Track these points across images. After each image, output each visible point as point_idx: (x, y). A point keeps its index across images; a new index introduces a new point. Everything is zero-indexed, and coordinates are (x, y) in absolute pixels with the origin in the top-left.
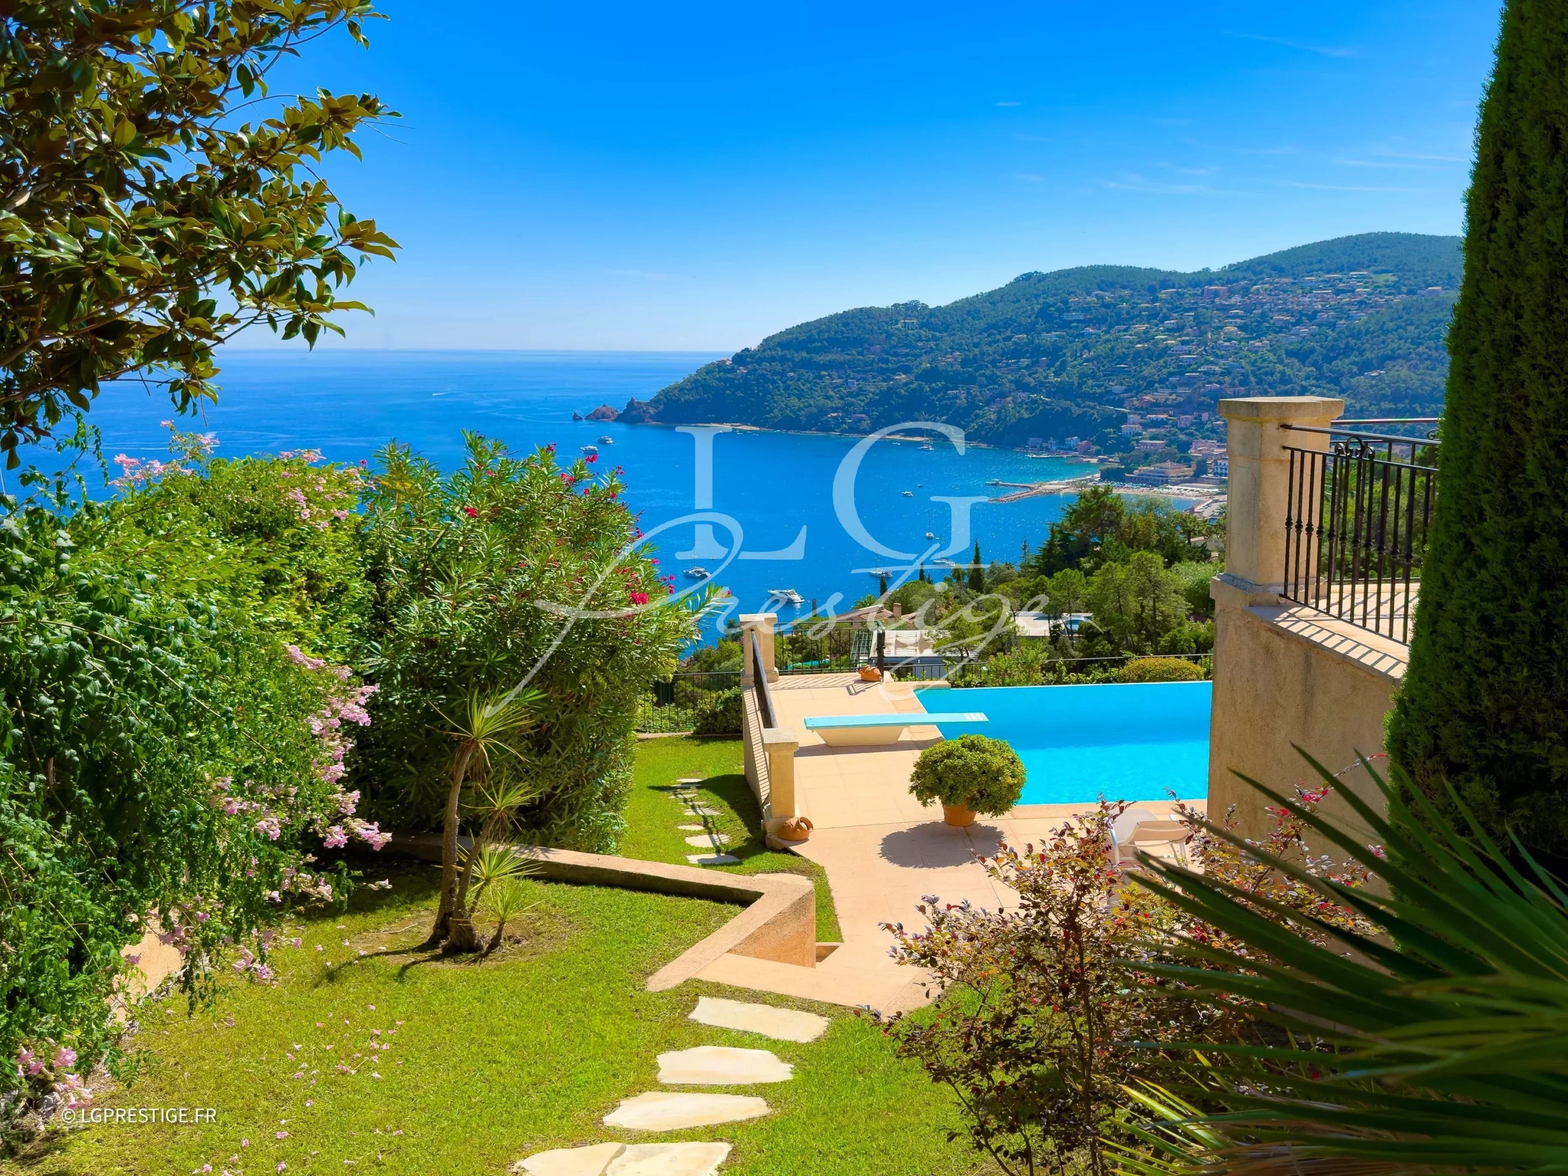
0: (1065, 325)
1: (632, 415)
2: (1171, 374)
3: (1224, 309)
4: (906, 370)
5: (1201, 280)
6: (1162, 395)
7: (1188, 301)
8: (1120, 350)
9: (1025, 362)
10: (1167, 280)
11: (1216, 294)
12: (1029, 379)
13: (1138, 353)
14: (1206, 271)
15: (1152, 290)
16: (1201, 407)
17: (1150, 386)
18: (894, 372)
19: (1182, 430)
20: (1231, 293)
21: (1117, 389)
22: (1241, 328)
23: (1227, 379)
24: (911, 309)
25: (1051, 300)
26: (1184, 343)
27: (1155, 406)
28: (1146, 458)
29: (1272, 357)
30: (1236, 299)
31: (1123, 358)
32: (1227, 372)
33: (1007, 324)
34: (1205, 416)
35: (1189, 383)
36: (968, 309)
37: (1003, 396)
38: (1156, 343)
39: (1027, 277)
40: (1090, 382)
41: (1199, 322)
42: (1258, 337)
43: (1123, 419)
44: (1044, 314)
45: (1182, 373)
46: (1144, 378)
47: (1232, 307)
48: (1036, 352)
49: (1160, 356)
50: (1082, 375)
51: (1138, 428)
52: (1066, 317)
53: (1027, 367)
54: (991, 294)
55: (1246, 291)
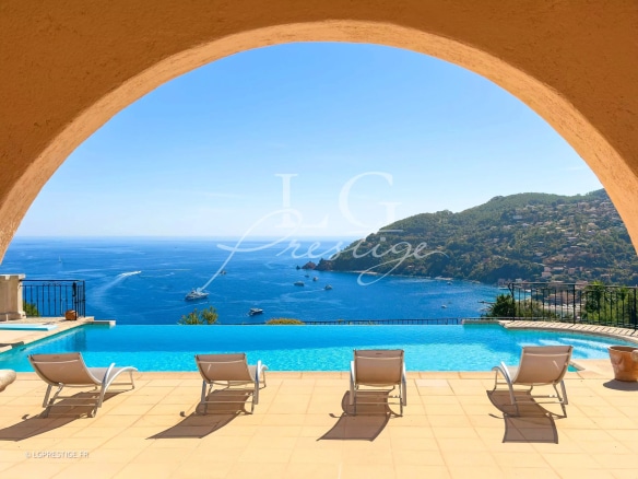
0: (514, 222)
1: (323, 266)
2: (564, 247)
3: (588, 214)
4: (443, 244)
5: (576, 200)
6: (561, 257)
7: (570, 211)
8: (540, 234)
9: (496, 240)
10: (560, 200)
11: (584, 207)
12: (498, 249)
13: (548, 236)
14: (578, 195)
15: (554, 205)
16: (580, 264)
17: (554, 252)
18: (437, 245)
19: (571, 275)
20: (591, 206)
21: (539, 254)
22: (597, 223)
23: (591, 249)
24: (445, 214)
25: (507, 209)
26: (570, 231)
27: (557, 263)
28: (554, 290)
29: (612, 238)
30: (593, 209)
31: (541, 238)
32: (591, 246)
33: (488, 221)
34: (581, 268)
35: (572, 251)
36: (469, 215)
37: (487, 257)
38: (556, 231)
39: (497, 198)
40: (526, 250)
41: (576, 220)
42: (605, 228)
43: (542, 269)
44: (504, 217)
45: (568, 246)
46: (552, 249)
47: (592, 213)
48: (501, 236)
49: (559, 238)
50: (523, 247)
51: (550, 274)
52: (514, 218)
53: (497, 243)
54: (480, 207)
55: (597, 206)
